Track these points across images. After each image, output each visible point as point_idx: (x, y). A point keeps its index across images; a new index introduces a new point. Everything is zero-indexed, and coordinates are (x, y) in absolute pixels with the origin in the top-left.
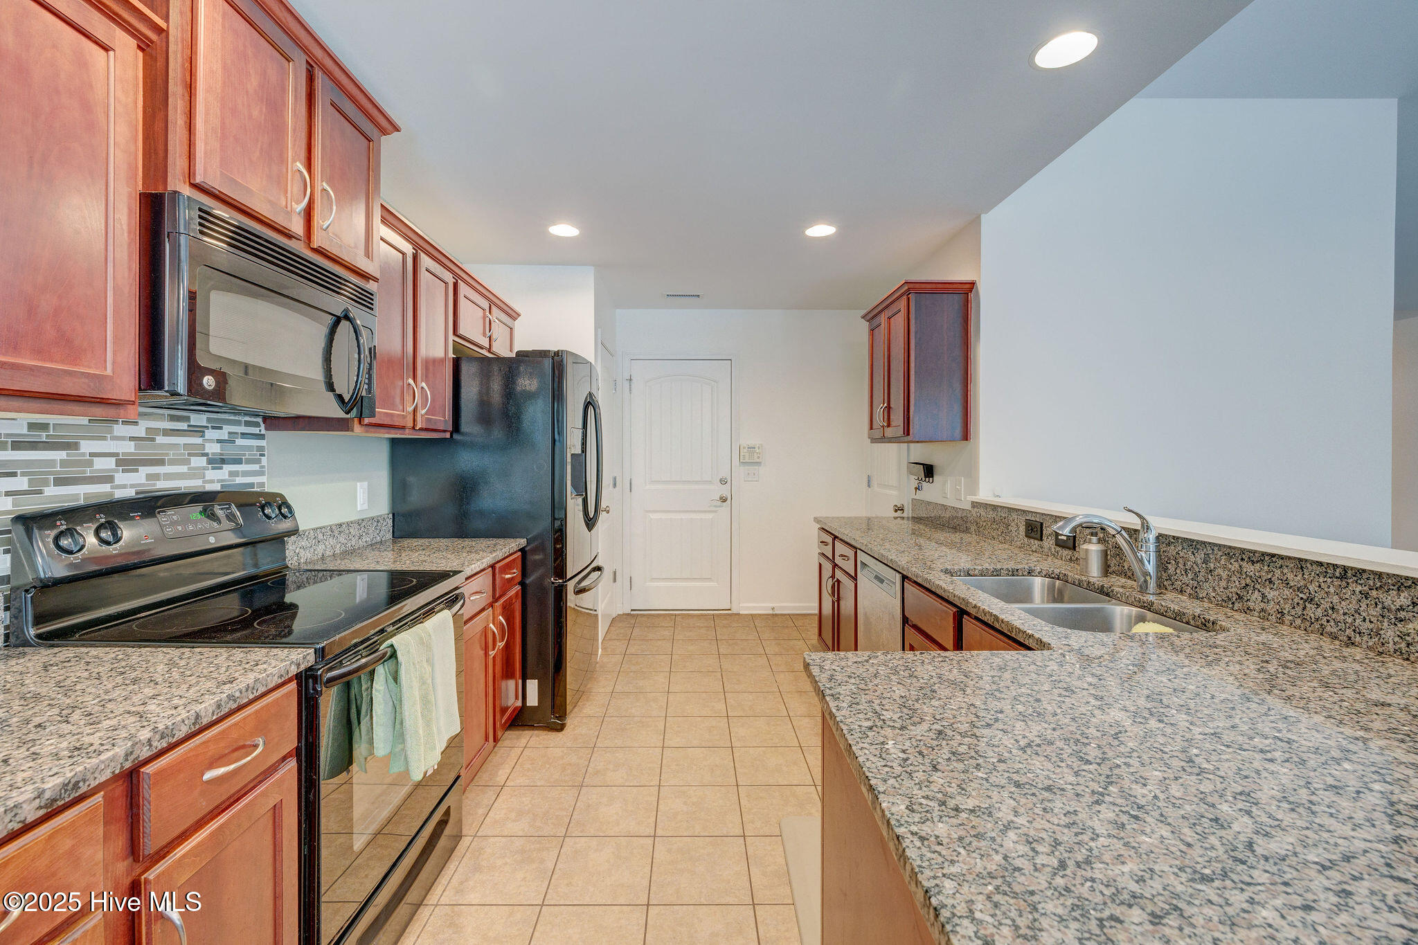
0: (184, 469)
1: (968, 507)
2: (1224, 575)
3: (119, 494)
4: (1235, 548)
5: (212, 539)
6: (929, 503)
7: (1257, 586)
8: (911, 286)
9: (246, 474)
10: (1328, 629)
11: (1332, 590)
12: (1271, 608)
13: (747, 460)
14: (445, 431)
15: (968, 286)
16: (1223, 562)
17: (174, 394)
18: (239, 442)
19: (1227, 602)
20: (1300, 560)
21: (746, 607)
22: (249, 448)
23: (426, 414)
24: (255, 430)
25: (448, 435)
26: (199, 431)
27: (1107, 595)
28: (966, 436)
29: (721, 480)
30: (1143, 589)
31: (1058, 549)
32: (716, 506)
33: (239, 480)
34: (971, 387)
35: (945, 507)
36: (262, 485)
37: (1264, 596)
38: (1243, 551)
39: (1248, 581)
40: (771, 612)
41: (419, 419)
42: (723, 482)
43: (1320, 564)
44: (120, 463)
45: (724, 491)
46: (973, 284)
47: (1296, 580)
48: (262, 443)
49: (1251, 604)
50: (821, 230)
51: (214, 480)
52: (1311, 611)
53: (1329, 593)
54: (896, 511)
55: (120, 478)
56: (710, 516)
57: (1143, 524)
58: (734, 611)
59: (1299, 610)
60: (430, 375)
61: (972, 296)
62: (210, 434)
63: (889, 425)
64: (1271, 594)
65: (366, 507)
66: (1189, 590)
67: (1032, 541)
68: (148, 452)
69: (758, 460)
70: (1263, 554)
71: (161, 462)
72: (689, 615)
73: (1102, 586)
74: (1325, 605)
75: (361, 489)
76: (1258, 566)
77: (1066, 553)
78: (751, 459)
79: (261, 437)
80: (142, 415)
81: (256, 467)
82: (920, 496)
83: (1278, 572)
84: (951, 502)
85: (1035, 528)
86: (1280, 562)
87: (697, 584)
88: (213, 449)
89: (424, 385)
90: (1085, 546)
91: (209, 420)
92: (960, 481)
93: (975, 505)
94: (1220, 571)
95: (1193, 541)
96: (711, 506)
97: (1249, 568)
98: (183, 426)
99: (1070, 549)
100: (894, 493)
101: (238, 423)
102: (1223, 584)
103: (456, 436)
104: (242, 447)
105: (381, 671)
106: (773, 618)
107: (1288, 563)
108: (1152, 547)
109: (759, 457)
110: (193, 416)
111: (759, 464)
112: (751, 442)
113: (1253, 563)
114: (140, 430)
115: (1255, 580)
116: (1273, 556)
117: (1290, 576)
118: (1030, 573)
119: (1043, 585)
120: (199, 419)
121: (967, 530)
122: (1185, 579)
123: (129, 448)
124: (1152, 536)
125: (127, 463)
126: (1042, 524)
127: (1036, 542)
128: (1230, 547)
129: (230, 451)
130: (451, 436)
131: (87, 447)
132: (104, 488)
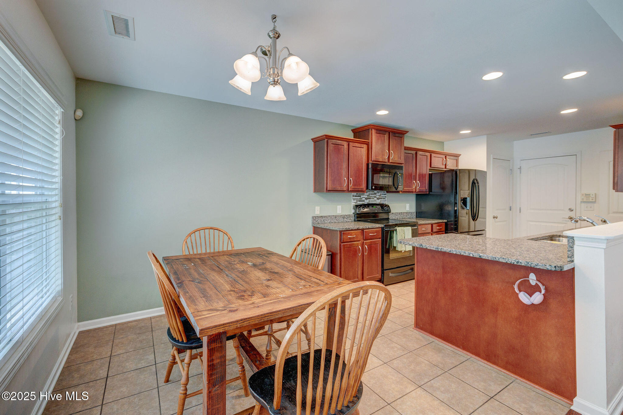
0: (373, 200)
3: (365, 203)
5: (376, 211)
9: (383, 201)
14: (427, 192)
17: (369, 189)
18: (382, 195)
22: (384, 196)
23: (419, 188)
24: (385, 193)
25: (428, 193)
26: (375, 194)
29: (569, 210)
33: (382, 202)
36: (386, 203)
41: (417, 190)
42: (571, 210)
44: (365, 199)
45: (571, 214)
48: (386, 195)
51: (378, 202)
55: (365, 201)
56: (563, 225)
60: (421, 179)
62: (377, 194)
65: (409, 209)
68: (369, 197)
71: (370, 199)
75: (408, 206)
79: (386, 194)
80: (368, 192)
81: (385, 200)
88: (378, 197)
89: (418, 182)
91: (377, 192)
96: (563, 221)
98: (373, 193)
101: (382, 192)
103: (430, 193)
104: (382, 196)
105: (395, 232)
109: (593, 200)
110: (375, 191)
111: (593, 202)
114: (368, 194)
120: (376, 192)
123: (366, 196)
125: (366, 199)
129: (381, 197)
130: (429, 193)
131: (362, 196)
132: (363, 202)
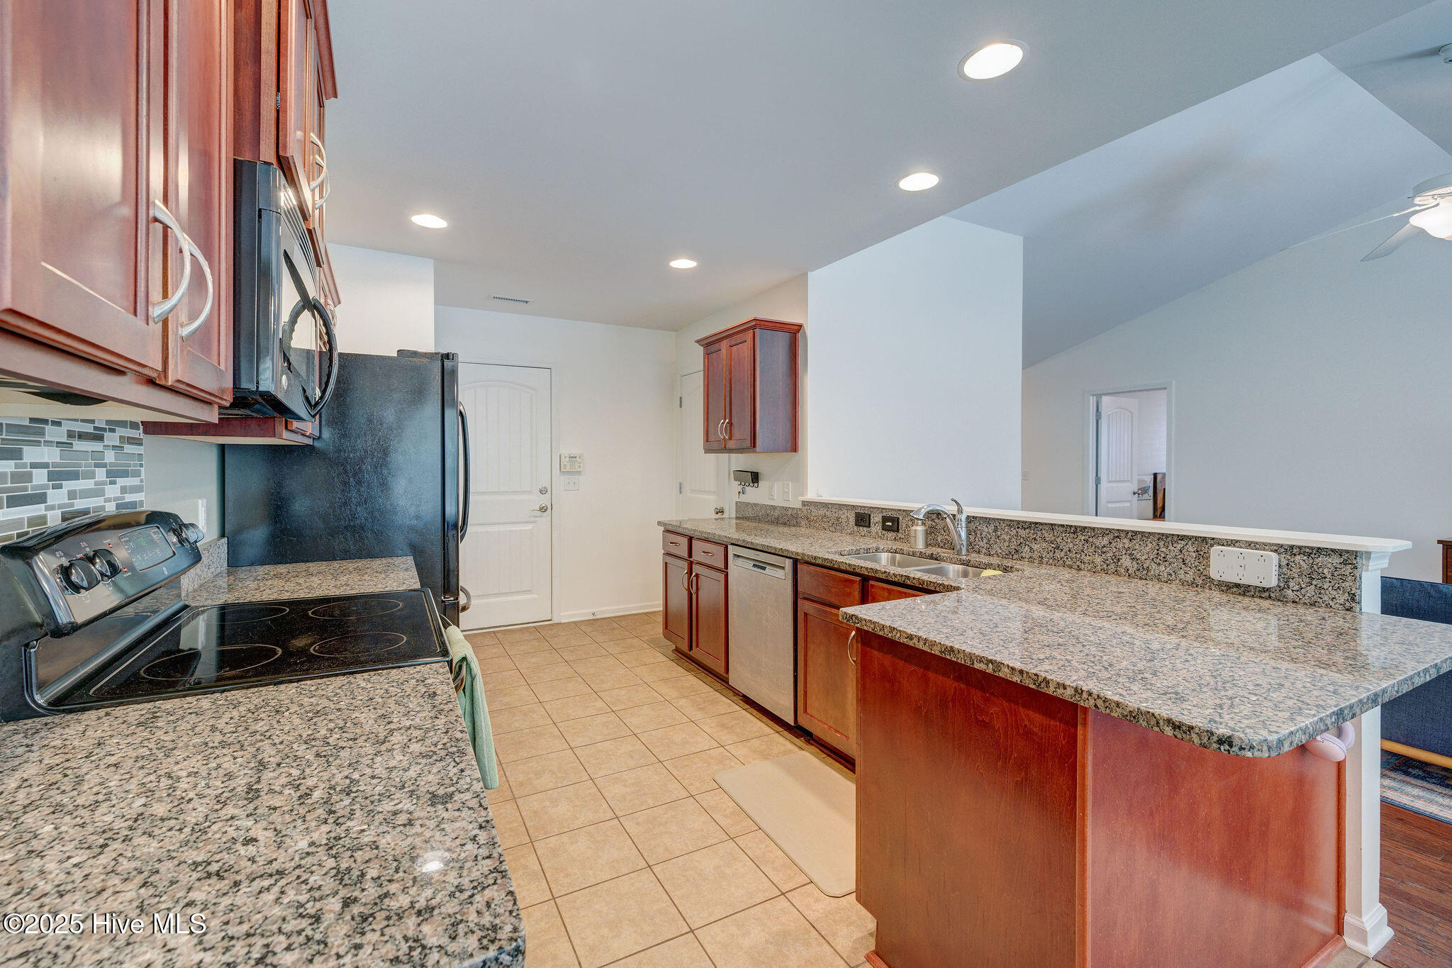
0: (91, 484)
1: (799, 505)
2: (1007, 538)
3: (51, 521)
4: (1013, 521)
6: (756, 505)
7: (1027, 543)
8: (758, 322)
9: (131, 490)
10: (1067, 563)
11: (1069, 540)
12: (1035, 555)
13: (568, 469)
15: (796, 328)
16: (1006, 530)
18: (127, 449)
19: (1009, 555)
20: (1052, 525)
21: (565, 615)
22: (133, 456)
24: (137, 434)
25: (311, 442)
27: (936, 559)
28: (794, 448)
29: (541, 491)
30: (959, 552)
31: (884, 532)
32: (536, 517)
33: (127, 498)
34: (800, 409)
35: (774, 508)
36: (142, 503)
37: (1031, 548)
38: (1018, 522)
39: (1022, 540)
40: (591, 617)
42: (543, 491)
43: (1063, 526)
44: (50, 476)
45: (544, 500)
46: (801, 326)
47: (1049, 537)
48: (141, 451)
49: (1024, 555)
50: (683, 264)
52: (1058, 554)
53: (1068, 543)
54: (717, 513)
55: (51, 496)
56: (529, 527)
57: (958, 509)
58: (555, 621)
59: (1051, 554)
61: (799, 335)
62: (108, 439)
63: (730, 439)
64: (1035, 547)
65: (205, 529)
66: (984, 551)
67: (861, 528)
68: (70, 461)
69: (579, 470)
70: (1031, 523)
71: (75, 475)
72: (509, 630)
73: (932, 554)
74: (1066, 549)
75: (202, 507)
76: (1027, 531)
77: (891, 535)
78: (571, 467)
79: (141, 443)
81: (138, 480)
82: (743, 498)
83: (1039, 533)
84: (778, 502)
85: (863, 519)
86: (1041, 527)
87: (519, 597)
88: (110, 458)
90: (914, 528)
92: (788, 485)
93: (804, 503)
94: (1004, 536)
95: (987, 518)
96: (530, 517)
97: (1022, 533)
98: (91, 428)
99: (894, 531)
100: (712, 497)
101: (125, 424)
102: (1007, 544)
104: (128, 456)
106: (595, 623)
107: (1045, 527)
108: (964, 525)
109: (580, 467)
111: (579, 473)
112: (575, 452)
113: (1025, 529)
114: (63, 434)
115: (1026, 539)
116: (1036, 523)
117: (1046, 535)
118: (877, 550)
119: (888, 558)
121: (797, 525)
122: (981, 544)
123: (56, 456)
124: (963, 517)
125: (54, 477)
126: (870, 515)
127: (865, 529)
128: (1011, 520)
129: (122, 461)
130: (313, 443)
131: (27, 455)
